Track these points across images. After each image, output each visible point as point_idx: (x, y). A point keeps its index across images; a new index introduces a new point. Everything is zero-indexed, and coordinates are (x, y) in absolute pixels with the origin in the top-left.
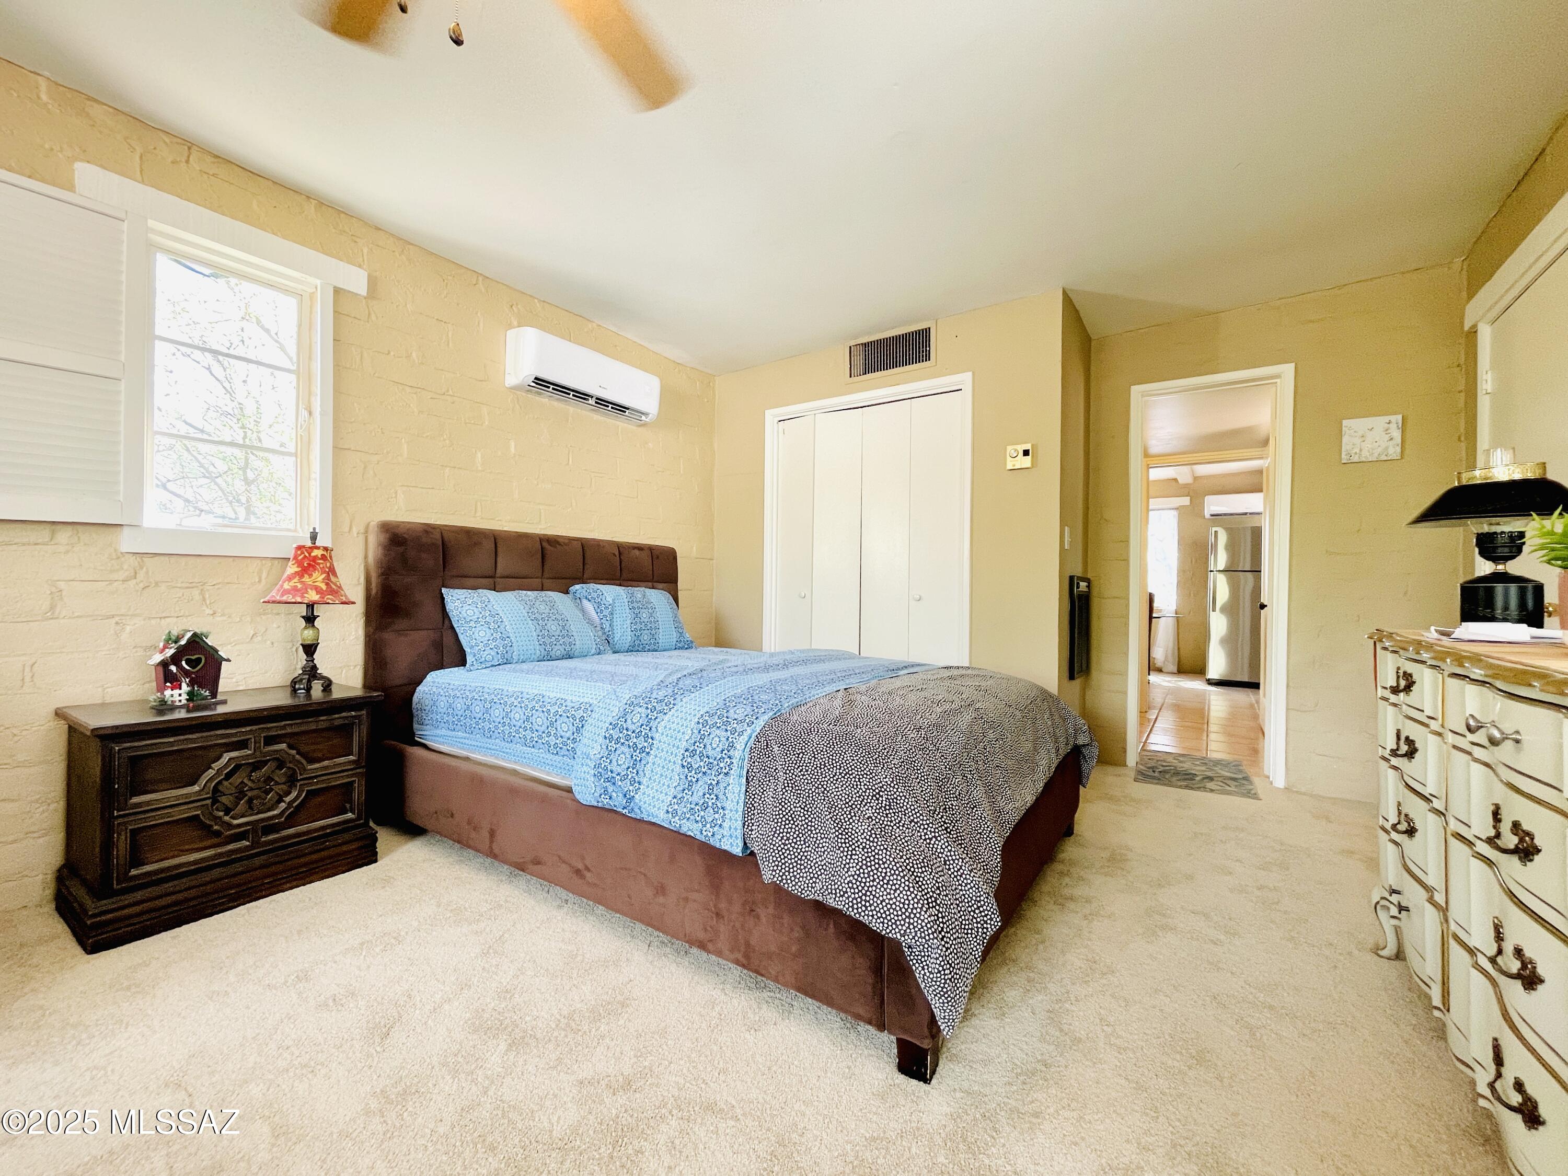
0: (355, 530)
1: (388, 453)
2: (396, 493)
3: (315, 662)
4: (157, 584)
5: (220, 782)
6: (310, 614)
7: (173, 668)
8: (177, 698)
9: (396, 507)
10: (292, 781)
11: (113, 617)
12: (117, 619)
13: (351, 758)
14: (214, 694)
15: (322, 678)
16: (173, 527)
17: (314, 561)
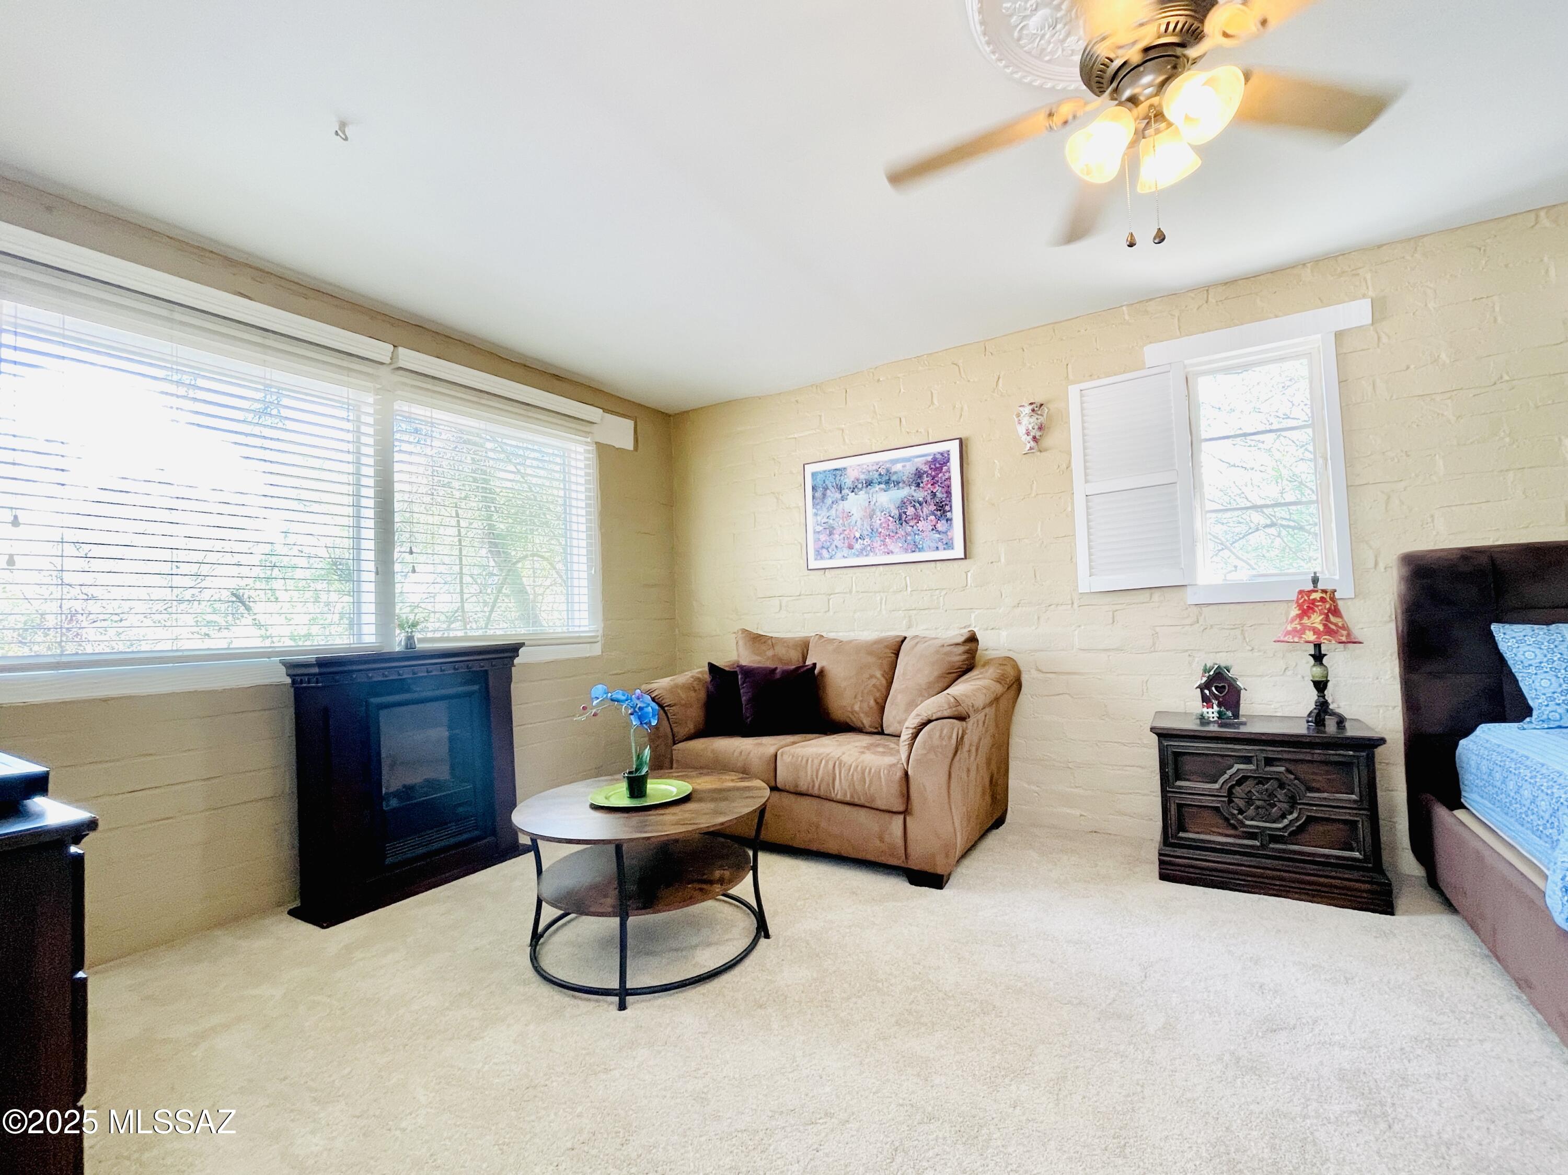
0: (1381, 566)
1: (1417, 476)
2: (1432, 516)
3: (1326, 697)
4: (1212, 626)
5: (1232, 787)
6: (1317, 653)
7: (1207, 692)
8: (1211, 715)
9: (1434, 533)
10: (1293, 802)
11: (1187, 651)
12: (1189, 652)
13: (1354, 797)
14: (1236, 715)
15: (1333, 714)
16: (1221, 582)
17: (1313, 604)
